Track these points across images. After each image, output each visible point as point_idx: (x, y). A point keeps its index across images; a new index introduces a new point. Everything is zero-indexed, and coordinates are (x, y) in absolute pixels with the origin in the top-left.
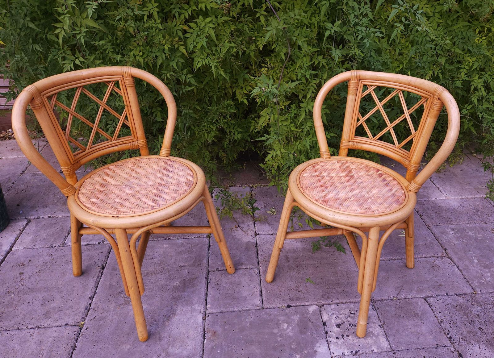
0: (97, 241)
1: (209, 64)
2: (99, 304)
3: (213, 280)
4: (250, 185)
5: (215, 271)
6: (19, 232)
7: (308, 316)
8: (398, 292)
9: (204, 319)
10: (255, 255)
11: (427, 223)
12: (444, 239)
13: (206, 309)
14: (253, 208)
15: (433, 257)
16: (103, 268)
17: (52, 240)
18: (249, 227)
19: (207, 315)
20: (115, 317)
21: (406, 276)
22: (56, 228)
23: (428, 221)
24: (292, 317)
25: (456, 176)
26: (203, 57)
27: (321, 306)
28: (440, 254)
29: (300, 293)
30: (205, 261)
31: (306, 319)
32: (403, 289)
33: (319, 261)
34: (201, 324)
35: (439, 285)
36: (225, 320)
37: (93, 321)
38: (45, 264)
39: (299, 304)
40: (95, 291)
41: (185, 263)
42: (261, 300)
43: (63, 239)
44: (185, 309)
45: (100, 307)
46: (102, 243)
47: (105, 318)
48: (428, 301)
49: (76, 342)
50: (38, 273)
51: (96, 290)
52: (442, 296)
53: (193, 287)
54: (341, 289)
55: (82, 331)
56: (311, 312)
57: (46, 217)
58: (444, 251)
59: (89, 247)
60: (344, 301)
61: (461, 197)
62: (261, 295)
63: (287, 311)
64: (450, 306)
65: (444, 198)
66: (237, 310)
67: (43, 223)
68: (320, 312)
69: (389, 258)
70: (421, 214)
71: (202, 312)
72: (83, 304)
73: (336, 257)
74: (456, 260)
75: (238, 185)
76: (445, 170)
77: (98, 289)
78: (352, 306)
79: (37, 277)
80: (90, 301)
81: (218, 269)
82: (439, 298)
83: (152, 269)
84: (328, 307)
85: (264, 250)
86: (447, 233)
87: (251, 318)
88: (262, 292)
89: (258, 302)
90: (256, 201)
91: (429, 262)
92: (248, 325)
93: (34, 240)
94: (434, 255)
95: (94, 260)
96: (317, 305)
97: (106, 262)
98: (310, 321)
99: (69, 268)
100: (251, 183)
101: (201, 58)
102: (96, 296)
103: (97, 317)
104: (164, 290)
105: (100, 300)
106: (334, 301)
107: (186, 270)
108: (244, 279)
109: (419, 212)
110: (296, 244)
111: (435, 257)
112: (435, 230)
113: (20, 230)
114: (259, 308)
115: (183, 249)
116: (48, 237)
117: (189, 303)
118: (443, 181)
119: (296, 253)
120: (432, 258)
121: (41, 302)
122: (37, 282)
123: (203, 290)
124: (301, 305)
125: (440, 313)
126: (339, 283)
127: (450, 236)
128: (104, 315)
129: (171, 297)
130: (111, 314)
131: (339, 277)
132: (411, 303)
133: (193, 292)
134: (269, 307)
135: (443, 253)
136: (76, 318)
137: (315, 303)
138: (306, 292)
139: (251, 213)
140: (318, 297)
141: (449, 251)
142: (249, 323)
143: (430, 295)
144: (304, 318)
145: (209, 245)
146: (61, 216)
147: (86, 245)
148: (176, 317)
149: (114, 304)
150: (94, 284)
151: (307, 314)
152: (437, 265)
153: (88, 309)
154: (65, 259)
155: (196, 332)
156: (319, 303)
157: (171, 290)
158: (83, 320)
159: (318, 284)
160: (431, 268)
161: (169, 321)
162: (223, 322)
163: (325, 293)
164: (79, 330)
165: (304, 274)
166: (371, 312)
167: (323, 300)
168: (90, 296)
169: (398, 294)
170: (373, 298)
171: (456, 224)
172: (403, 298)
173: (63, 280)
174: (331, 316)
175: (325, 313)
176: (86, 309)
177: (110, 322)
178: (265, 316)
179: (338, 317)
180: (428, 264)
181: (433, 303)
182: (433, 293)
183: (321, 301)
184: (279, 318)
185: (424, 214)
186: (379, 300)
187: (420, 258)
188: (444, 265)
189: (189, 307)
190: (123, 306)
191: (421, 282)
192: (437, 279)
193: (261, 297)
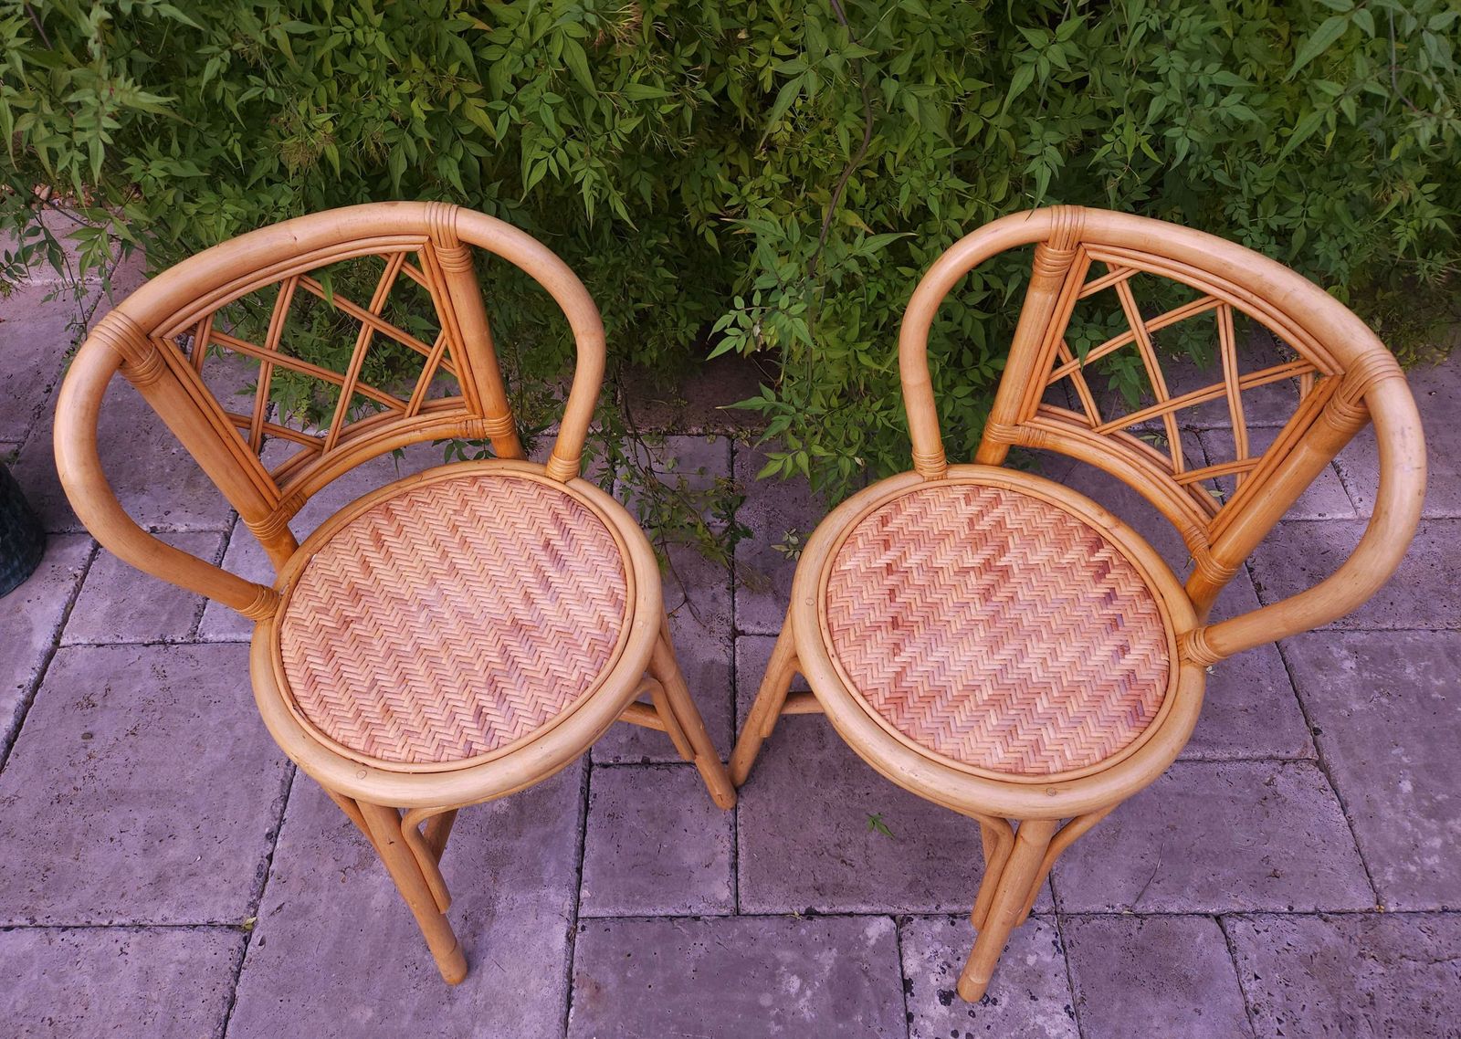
2: (291, 860)
3: (602, 799)
5: (609, 765)
6: (72, 584)
7: (863, 954)
8: (1141, 889)
9: (570, 939)
10: (726, 715)
12: (1319, 688)
13: (578, 902)
14: (732, 525)
15: (1271, 758)
17: (164, 618)
18: (715, 604)
19: (580, 925)
20: (335, 909)
21: (1174, 828)
24: (817, 956)
27: (902, 921)
28: (1295, 751)
29: (846, 869)
31: (856, 966)
32: (1156, 879)
34: (563, 956)
35: (1271, 870)
36: (628, 949)
37: (278, 916)
38: (147, 705)
39: (841, 909)
42: (732, 884)
43: (192, 617)
44: (519, 898)
45: (296, 871)
47: (307, 910)
48: (1229, 930)
49: (237, 981)
50: (131, 738)
51: (285, 806)
52: (1277, 914)
53: (546, 820)
54: (969, 864)
55: (250, 948)
56: (872, 942)
58: (1310, 737)
62: (735, 866)
63: (803, 931)
64: (1292, 957)
65: (1350, 515)
66: (662, 913)
68: (900, 940)
71: (567, 915)
72: (251, 858)
74: (1342, 778)
75: (694, 430)
77: (289, 807)
79: (129, 752)
80: (270, 846)
81: (617, 759)
82: (1261, 924)
84: (925, 926)
86: (1333, 667)
87: (700, 947)
88: (737, 854)
89: (725, 894)
90: (743, 499)
91: (1254, 778)
92: (690, 973)
93: (114, 617)
94: (1275, 754)
96: (891, 915)
98: (865, 972)
99: (211, 724)
100: (734, 424)
102: (283, 828)
103: (287, 905)
104: (464, 830)
105: (293, 847)
106: (943, 908)
108: (687, 803)
109: (1258, 569)
111: (1276, 759)
113: (76, 576)
114: (725, 912)
116: (152, 607)
117: (531, 878)
120: (1264, 766)
121: (143, 842)
122: (130, 768)
123: (573, 835)
124: (847, 911)
125: (1256, 977)
126: (965, 842)
127: (1340, 680)
128: (307, 898)
129: (484, 853)
130: (324, 899)
132: (1174, 934)
133: (545, 841)
134: (753, 912)
135: (1305, 744)
136: (233, 902)
138: (864, 866)
140: (897, 890)
141: (1327, 738)
142: (692, 966)
143: (1237, 908)
144: (852, 960)
146: (185, 528)
148: (496, 925)
149: (330, 866)
150: (276, 790)
151: (861, 949)
152: (1280, 796)
153: (264, 875)
154: (200, 692)
155: (547, 983)
156: (899, 911)
157: (484, 828)
158: (252, 911)
159: (903, 841)
160: (1258, 806)
161: (476, 939)
162: (622, 954)
163: (919, 876)
164: (242, 943)
165: (865, 798)
166: (1048, 959)
167: (911, 903)
168: (267, 830)
169: (1140, 896)
170: (1062, 906)
171: (1368, 631)
172: (1153, 911)
173: (197, 766)
174: (929, 960)
175: (913, 949)
176: (259, 874)
177: (321, 927)
178: (740, 944)
179: (949, 966)
180: (1250, 786)
181: (1242, 943)
182: (1247, 902)
183: (906, 904)
184: (779, 956)
185: (1270, 581)
186: (1078, 914)
187: (1230, 759)
188: (1300, 795)
189: (531, 895)
190: (354, 873)
191: (1216, 856)
192: (1268, 848)
193: (733, 874)
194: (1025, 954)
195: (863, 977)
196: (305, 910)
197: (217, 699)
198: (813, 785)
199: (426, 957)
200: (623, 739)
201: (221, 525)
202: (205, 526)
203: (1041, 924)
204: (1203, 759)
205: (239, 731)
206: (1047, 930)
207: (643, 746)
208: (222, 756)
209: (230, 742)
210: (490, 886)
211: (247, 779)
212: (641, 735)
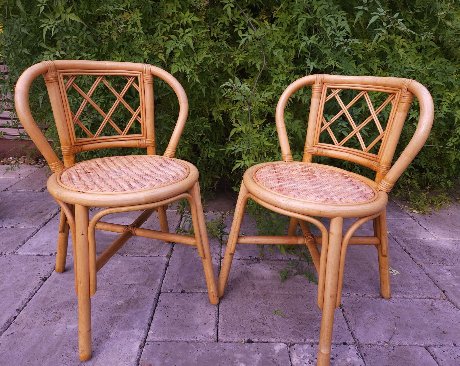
0: (49, 252)
2: (24, 318)
3: (162, 302)
4: (222, 212)
5: (168, 292)
7: (273, 356)
8: (390, 337)
9: (141, 347)
11: (417, 262)
12: (441, 279)
13: (147, 336)
14: (222, 232)
16: (45, 279)
17: (5, 248)
18: (214, 250)
19: (146, 344)
20: (37, 334)
21: (398, 317)
22: (14, 237)
23: (418, 259)
24: (252, 356)
25: (443, 219)
26: (180, 64)
27: (290, 345)
28: (438, 296)
29: (265, 326)
30: (159, 280)
31: (270, 360)
32: (396, 332)
33: (291, 292)
34: (136, 354)
35: (442, 332)
36: (167, 352)
37: (10, 336)
39: (263, 340)
40: (27, 303)
41: (136, 281)
42: (216, 331)
43: (16, 248)
44: (121, 333)
45: (25, 321)
46: (54, 254)
47: (24, 335)
48: (431, 351)
51: (28, 302)
52: (448, 345)
53: (138, 308)
54: (317, 326)
56: (277, 351)
57: (9, 227)
58: (442, 293)
59: (38, 258)
61: (453, 239)
62: (217, 325)
63: (246, 347)
65: (433, 239)
66: (184, 340)
67: (4, 232)
68: (289, 352)
69: (375, 295)
70: (410, 252)
71: (141, 339)
72: (6, 317)
73: (311, 288)
75: (210, 212)
76: (430, 213)
77: (30, 302)
80: (17, 313)
81: (171, 291)
82: (444, 348)
84: (300, 347)
86: (443, 274)
87: (199, 352)
88: (218, 321)
89: (212, 333)
90: (225, 227)
91: (425, 303)
92: (194, 361)
94: (431, 297)
95: (38, 271)
96: (285, 343)
97: (51, 274)
98: (275, 362)
99: (9, 276)
100: (224, 211)
101: (178, 65)
102: (25, 308)
103: (16, 333)
104: (103, 309)
105: (27, 314)
106: (307, 341)
107: (135, 289)
108: (199, 304)
109: (407, 250)
110: (265, 271)
111: (432, 298)
112: (428, 270)
114: (212, 340)
115: (138, 266)
117: (128, 325)
118: (429, 222)
119: (264, 281)
120: (428, 300)
123: (149, 313)
124: (266, 341)
126: (314, 319)
127: (447, 277)
128: (25, 331)
129: (109, 317)
130: (33, 331)
131: (314, 312)
132: (408, 352)
133: (136, 314)
134: (224, 340)
135: (441, 294)
137: (283, 341)
138: (272, 326)
139: (219, 236)
140: (287, 334)
141: (449, 293)
142: (196, 359)
143: (432, 344)
144: (268, 358)
145: (167, 265)
146: (24, 227)
147: (37, 255)
148: (108, 342)
149: (41, 319)
150: (28, 295)
151: (272, 354)
152: (437, 309)
153: (9, 323)
154: (9, 267)
155: (127, 363)
156: (288, 341)
157: (111, 309)
159: (288, 318)
160: (429, 312)
161: (98, 346)
162: (164, 354)
163: (296, 329)
165: (272, 304)
166: (356, 360)
167: (293, 338)
168: (18, 308)
169: (390, 339)
170: (358, 341)
171: (452, 266)
172: (397, 344)
174: (303, 359)
175: (296, 355)
176: (8, 322)
177: (28, 340)
178: (217, 351)
179: (312, 361)
180: (424, 306)
181: (438, 355)
182: (436, 342)
183: (291, 339)
184: (235, 356)
185: (412, 252)
186: (366, 345)
187: (414, 298)
188: (445, 309)
189: (127, 332)
190: (50, 323)
191: (418, 326)
192: (438, 324)
193: (216, 327)
194: (346, 358)
195: (273, 364)
196: (23, 335)
197: (15, 269)
198: (250, 300)
199: (73, 353)
200: (175, 284)
201: (37, 227)
202: (31, 227)
203: (350, 347)
204: (404, 298)
205: (19, 278)
206: (353, 350)
207: (182, 286)
208: (9, 285)
209: (15, 281)
210: (109, 328)
211: (16, 292)
212: (182, 283)
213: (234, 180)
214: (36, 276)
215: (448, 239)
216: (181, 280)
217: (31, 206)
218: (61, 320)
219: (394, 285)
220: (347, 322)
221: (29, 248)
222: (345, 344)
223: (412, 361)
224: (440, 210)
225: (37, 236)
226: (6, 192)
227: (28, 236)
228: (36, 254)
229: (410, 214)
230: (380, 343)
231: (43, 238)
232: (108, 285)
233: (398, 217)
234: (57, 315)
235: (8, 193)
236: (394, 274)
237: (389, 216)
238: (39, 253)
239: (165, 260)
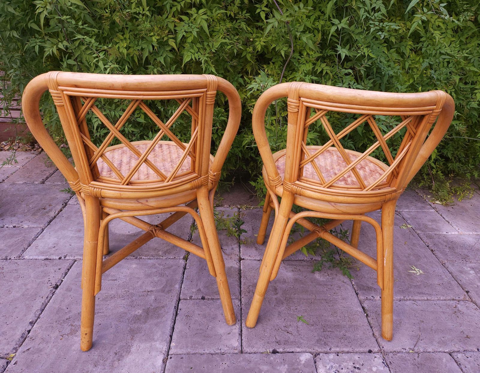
0: (58, 256)
1: (199, 59)
2: (39, 331)
3: (183, 311)
5: (187, 299)
7: (299, 367)
8: (415, 343)
9: (164, 362)
10: (237, 283)
11: (441, 260)
12: (464, 279)
13: (169, 348)
14: (239, 229)
15: (453, 300)
16: (56, 287)
17: (9, 251)
18: (233, 251)
19: (169, 357)
20: (55, 350)
21: (423, 322)
22: (18, 239)
23: (442, 257)
24: (278, 368)
25: (466, 211)
26: (192, 51)
27: (316, 355)
28: (462, 298)
29: (289, 335)
30: (177, 286)
31: (296, 371)
32: (421, 338)
33: (314, 296)
34: (160, 368)
35: (465, 336)
36: (191, 365)
37: (26, 353)
39: (288, 350)
40: (40, 315)
41: (153, 287)
42: (240, 341)
43: (21, 251)
44: (142, 346)
45: (40, 336)
46: (63, 258)
48: (455, 357)
51: (41, 313)
52: (472, 352)
53: (158, 318)
54: (341, 333)
55: (9, 366)
56: (303, 362)
57: (11, 226)
58: (466, 293)
59: (47, 262)
60: (346, 350)
61: (476, 233)
62: (241, 335)
63: (272, 359)
65: (457, 233)
66: (208, 352)
67: (6, 232)
68: (315, 362)
69: (399, 298)
70: (433, 249)
71: (164, 352)
72: (20, 331)
73: (334, 292)
75: (226, 206)
76: (453, 204)
77: (43, 313)
78: (356, 357)
80: (30, 327)
81: (191, 297)
82: (468, 354)
83: (113, 292)
84: (326, 356)
85: (248, 278)
86: (466, 273)
87: (225, 365)
88: (242, 330)
89: (236, 344)
90: (243, 223)
91: (449, 305)
94: (454, 298)
95: (48, 278)
96: (310, 353)
97: (62, 281)
99: (18, 284)
100: (240, 205)
101: (191, 52)
102: (39, 320)
103: (32, 349)
104: (121, 320)
105: (41, 327)
106: (333, 350)
107: (153, 297)
108: (221, 312)
110: (287, 273)
111: (456, 300)
112: (451, 269)
114: (236, 351)
115: (154, 270)
116: (5, 248)
117: (149, 338)
118: (452, 214)
119: (286, 284)
120: (452, 302)
123: (169, 323)
124: (291, 351)
126: (338, 326)
127: (470, 276)
128: (41, 346)
129: (129, 329)
131: (338, 317)
132: (433, 359)
133: (156, 325)
134: (249, 351)
135: (465, 295)
136: (6, 348)
137: (308, 350)
138: (297, 334)
139: (236, 234)
140: (312, 343)
141: (472, 294)
142: (221, 372)
143: (456, 350)
144: (294, 369)
145: (185, 268)
146: (27, 227)
147: (45, 259)
148: (130, 356)
149: (57, 333)
150: (40, 306)
151: (298, 365)
152: (461, 311)
153: (24, 338)
154: (16, 274)
156: (314, 351)
157: (130, 320)
158: (14, 351)
159: (313, 325)
160: (453, 314)
161: (120, 362)
162: (188, 368)
163: (321, 338)
164: (6, 364)
165: (295, 310)
166: (382, 369)
167: (319, 347)
168: (31, 320)
169: (416, 345)
170: (384, 349)
171: (475, 263)
172: (422, 351)
173: (6, 298)
174: (329, 369)
175: (322, 365)
176: (22, 337)
177: (46, 357)
178: (243, 363)
179: (338, 371)
180: (448, 308)
181: (462, 361)
182: (460, 347)
183: (316, 348)
184: (261, 368)
185: (436, 249)
186: (391, 352)
187: (438, 300)
188: (468, 311)
189: (148, 344)
190: (67, 336)
191: (443, 331)
192: (462, 328)
193: (240, 337)
194: (371, 367)
196: (40, 351)
197: (23, 276)
198: (273, 306)
199: (94, 369)
200: (194, 290)
201: (42, 226)
202: (35, 226)
203: (376, 355)
204: (428, 300)
205: (29, 287)
206: (379, 358)
207: (202, 293)
208: (18, 295)
209: (24, 290)
210: (130, 341)
211: (27, 302)
212: (202, 289)
213: (250, 172)
214: (46, 284)
215: (471, 233)
216: (201, 286)
217: (32, 201)
218: (78, 333)
219: (418, 286)
220: (371, 327)
221: (35, 251)
222: (370, 352)
223: (437, 368)
224: (463, 201)
225: (43, 236)
226: (3, 184)
227: (33, 237)
228: (43, 258)
229: (433, 205)
230: (405, 349)
231: (49, 239)
232: (124, 292)
233: (421, 209)
234: (73, 328)
235: (5, 186)
236: (418, 274)
237: (411, 208)
238: (47, 257)
239: (182, 262)
